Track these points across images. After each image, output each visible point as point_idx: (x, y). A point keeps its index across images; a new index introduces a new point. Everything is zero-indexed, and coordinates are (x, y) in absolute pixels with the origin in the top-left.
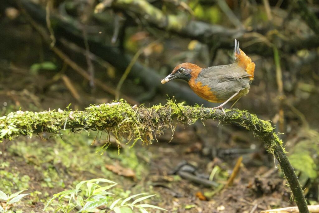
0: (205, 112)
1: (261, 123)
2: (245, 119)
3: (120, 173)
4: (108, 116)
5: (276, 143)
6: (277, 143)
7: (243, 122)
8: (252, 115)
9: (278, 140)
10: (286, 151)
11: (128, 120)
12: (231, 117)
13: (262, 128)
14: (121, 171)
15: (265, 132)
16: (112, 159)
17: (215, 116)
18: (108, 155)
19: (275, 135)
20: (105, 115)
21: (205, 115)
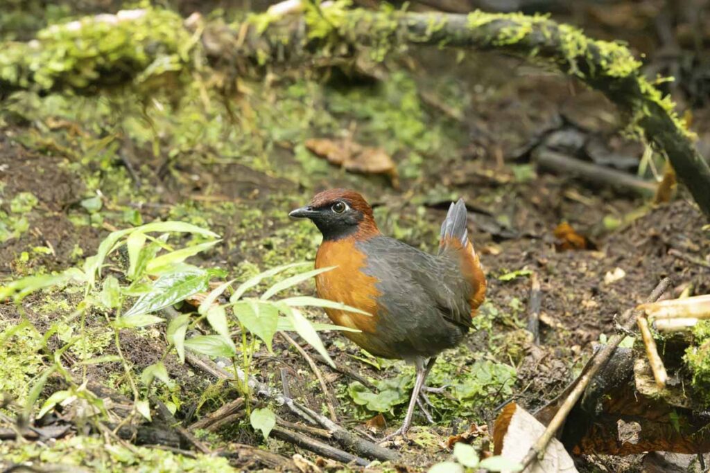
0: (412, 28)
1: (595, 51)
2: (541, 44)
3: (349, 164)
4: (104, 55)
5: (651, 110)
6: (654, 106)
7: (535, 51)
8: (564, 28)
9: (656, 96)
10: (687, 129)
11: (164, 63)
12: (495, 38)
13: (599, 67)
14: (354, 156)
15: (611, 78)
16: (337, 116)
17: (443, 38)
18: (326, 107)
19: (645, 86)
20: (93, 52)
21: (412, 36)
